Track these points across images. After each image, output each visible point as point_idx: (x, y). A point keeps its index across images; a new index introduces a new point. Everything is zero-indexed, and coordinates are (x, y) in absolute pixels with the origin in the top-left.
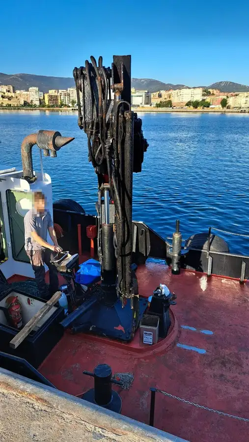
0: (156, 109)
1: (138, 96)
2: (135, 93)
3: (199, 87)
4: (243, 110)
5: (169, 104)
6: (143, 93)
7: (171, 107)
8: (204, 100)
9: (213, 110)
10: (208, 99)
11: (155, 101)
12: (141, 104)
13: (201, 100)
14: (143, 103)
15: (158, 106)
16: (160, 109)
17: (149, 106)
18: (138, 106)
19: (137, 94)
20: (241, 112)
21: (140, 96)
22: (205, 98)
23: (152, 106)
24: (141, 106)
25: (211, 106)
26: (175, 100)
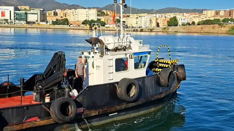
0: (52, 26)
1: (33, 14)
2: (30, 10)
3: (94, 8)
4: (136, 29)
5: (66, 22)
6: (38, 11)
7: (68, 24)
8: (99, 20)
9: (108, 29)
10: (103, 19)
11: (51, 18)
12: (37, 21)
13: (96, 20)
14: (39, 21)
15: (54, 23)
16: (57, 26)
17: (44, 23)
18: (34, 23)
19: (32, 11)
20: (134, 31)
21: (35, 14)
22: (99, 18)
23: (48, 24)
24: (36, 23)
25: (106, 26)
26: (71, 19)
